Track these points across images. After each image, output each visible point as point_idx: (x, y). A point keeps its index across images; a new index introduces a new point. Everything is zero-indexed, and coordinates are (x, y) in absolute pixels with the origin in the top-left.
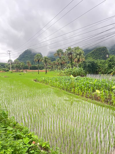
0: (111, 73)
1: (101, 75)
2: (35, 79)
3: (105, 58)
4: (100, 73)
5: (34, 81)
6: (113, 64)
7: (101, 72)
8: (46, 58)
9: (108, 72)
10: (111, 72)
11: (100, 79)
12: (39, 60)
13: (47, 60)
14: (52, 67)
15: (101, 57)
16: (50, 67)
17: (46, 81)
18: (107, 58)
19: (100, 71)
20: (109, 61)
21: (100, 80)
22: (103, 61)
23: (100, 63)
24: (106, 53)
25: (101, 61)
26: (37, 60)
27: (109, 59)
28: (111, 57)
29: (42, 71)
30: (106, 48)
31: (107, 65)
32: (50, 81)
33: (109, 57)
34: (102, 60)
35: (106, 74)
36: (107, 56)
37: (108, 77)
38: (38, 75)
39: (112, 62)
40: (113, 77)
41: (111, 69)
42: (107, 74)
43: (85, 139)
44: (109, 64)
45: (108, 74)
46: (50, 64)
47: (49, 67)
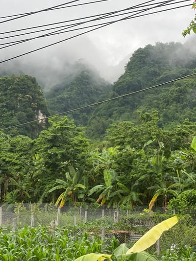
0: (58, 196)
1: (12, 210)
3: (34, 129)
4: (8, 196)
6: (64, 157)
7: (16, 191)
9: (45, 194)
10: (58, 193)
11: (9, 230)
15: (15, 120)
18: (40, 127)
19: (11, 188)
20: (50, 141)
21: (9, 235)
22: (24, 140)
23: (11, 151)
24: (34, 105)
25: (14, 140)
27: (48, 134)
28: (56, 125)
30: (33, 81)
31: (39, 159)
33: (48, 125)
34: (19, 138)
35: (35, 200)
36: (41, 117)
37: (47, 214)
39: (59, 147)
40: (66, 217)
41: (60, 177)
42: (40, 202)
44: (50, 156)
45: (47, 200)
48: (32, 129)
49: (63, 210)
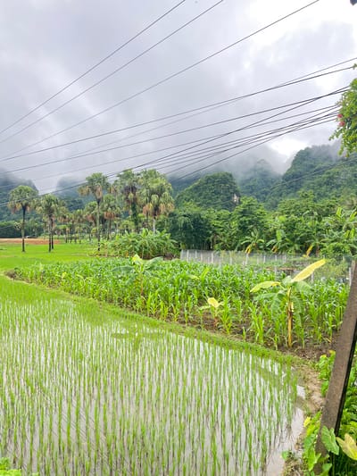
0: (246, 246)
1: (219, 255)
2: (11, 270)
3: (231, 206)
4: (216, 246)
5: (8, 278)
6: (251, 223)
7: (220, 244)
8: (49, 200)
9: (238, 245)
10: (247, 245)
11: (217, 266)
12: (26, 205)
13: (53, 205)
14: (72, 227)
15: (219, 200)
16: (65, 229)
17: (51, 276)
18: (235, 204)
19: (218, 242)
20: (242, 213)
21: (217, 269)
22: (225, 213)
23: (217, 219)
24: (231, 191)
25: (219, 213)
26: (19, 207)
27: (240, 208)
28: (245, 203)
29: (36, 243)
30: (231, 176)
31: (235, 224)
32: (64, 275)
33: (240, 203)
34: (222, 211)
35: (232, 249)
36: (235, 198)
37: (240, 257)
38: (21, 255)
39: (247, 216)
40: (252, 259)
41: (248, 235)
42: (236, 250)
43: (179, 455)
44: (241, 222)
45: (240, 249)
46: (65, 217)
47: (61, 227)
48: (229, 206)
49: (250, 255)
